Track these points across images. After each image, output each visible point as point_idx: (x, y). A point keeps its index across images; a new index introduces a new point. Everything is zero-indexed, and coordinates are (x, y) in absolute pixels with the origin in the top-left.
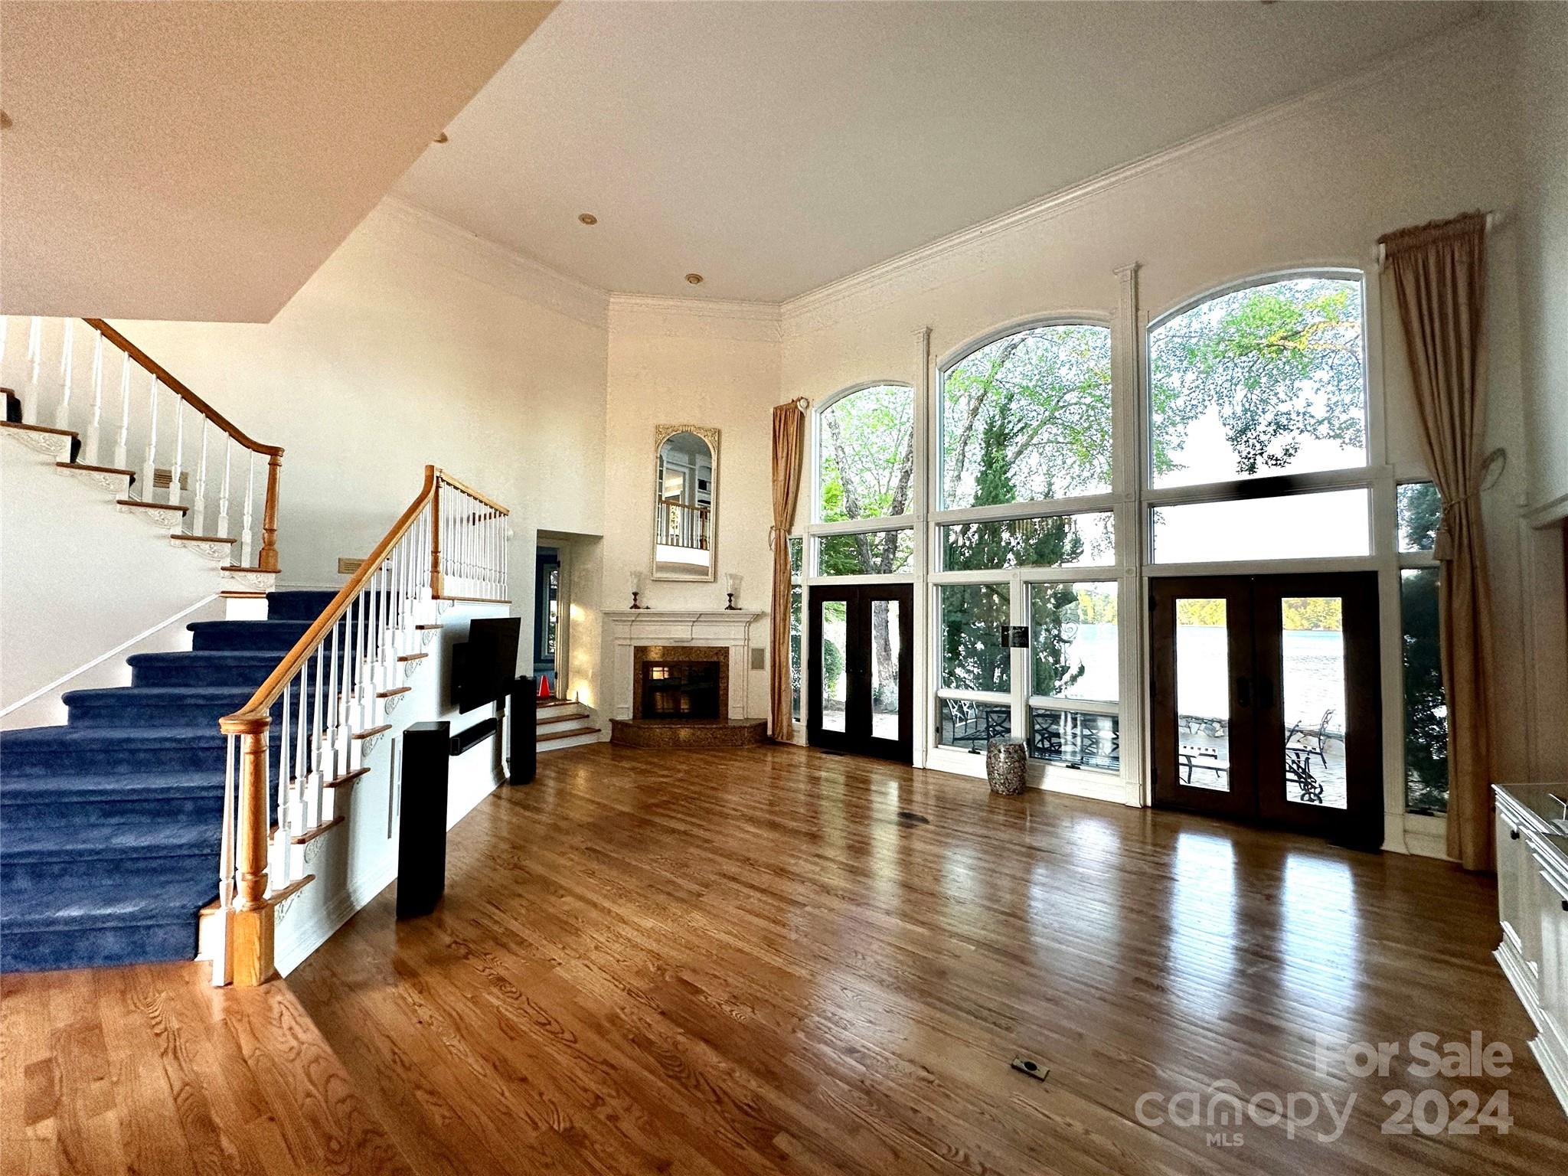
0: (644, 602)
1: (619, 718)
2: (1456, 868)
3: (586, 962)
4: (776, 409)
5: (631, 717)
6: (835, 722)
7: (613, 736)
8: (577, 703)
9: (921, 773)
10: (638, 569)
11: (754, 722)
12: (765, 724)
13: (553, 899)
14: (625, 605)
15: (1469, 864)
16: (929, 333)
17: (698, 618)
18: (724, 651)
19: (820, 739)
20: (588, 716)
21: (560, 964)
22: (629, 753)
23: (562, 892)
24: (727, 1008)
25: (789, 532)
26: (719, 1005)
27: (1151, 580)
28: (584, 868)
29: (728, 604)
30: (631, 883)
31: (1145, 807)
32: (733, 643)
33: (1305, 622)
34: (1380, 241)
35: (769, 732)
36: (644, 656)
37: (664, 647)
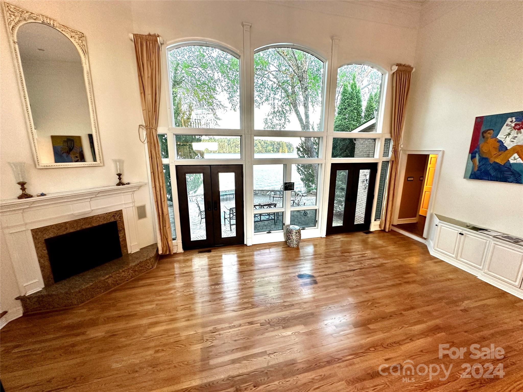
0: (34, 191)
1: (30, 292)
4: (136, 35)
5: (43, 287)
7: (25, 310)
9: (250, 248)
11: (150, 249)
12: (158, 249)
14: (12, 195)
15: (387, 230)
17: (96, 195)
18: (119, 213)
25: (155, 129)
27: (332, 164)
29: (118, 181)
31: (326, 236)
32: (124, 206)
34: (397, 65)
35: (160, 252)
36: (44, 236)
37: (65, 223)
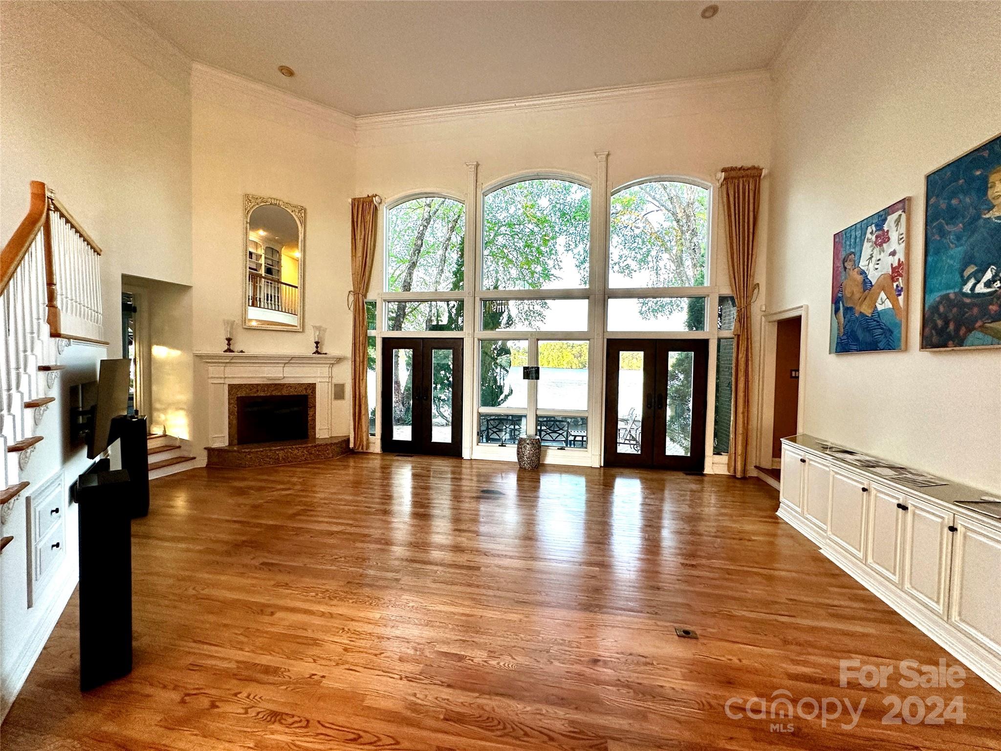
0: (237, 347)
1: (216, 445)
2: (733, 477)
3: (347, 666)
4: (354, 199)
5: (227, 444)
6: (403, 433)
7: (209, 461)
8: (165, 435)
9: (469, 462)
10: (232, 319)
11: (340, 440)
12: (348, 440)
13: (267, 619)
14: (219, 348)
15: (739, 475)
16: (477, 166)
17: (290, 360)
18: (313, 387)
19: (390, 446)
20: (179, 447)
21: (323, 677)
22: (232, 474)
23: (270, 610)
24: (493, 663)
25: (365, 296)
26: (485, 662)
27: (608, 340)
28: (273, 583)
29: (315, 350)
30: (332, 585)
31: (601, 467)
32: (319, 380)
33: (580, 365)
34: (724, 170)
35: (351, 445)
36: (238, 393)
37: (258, 385)
